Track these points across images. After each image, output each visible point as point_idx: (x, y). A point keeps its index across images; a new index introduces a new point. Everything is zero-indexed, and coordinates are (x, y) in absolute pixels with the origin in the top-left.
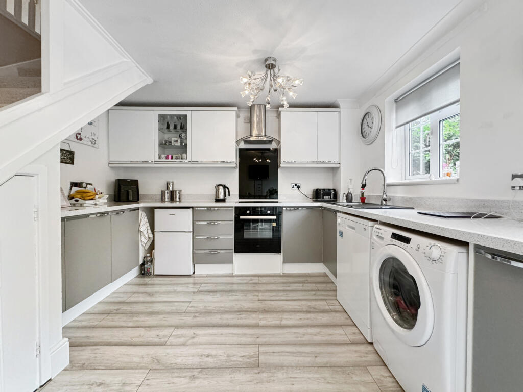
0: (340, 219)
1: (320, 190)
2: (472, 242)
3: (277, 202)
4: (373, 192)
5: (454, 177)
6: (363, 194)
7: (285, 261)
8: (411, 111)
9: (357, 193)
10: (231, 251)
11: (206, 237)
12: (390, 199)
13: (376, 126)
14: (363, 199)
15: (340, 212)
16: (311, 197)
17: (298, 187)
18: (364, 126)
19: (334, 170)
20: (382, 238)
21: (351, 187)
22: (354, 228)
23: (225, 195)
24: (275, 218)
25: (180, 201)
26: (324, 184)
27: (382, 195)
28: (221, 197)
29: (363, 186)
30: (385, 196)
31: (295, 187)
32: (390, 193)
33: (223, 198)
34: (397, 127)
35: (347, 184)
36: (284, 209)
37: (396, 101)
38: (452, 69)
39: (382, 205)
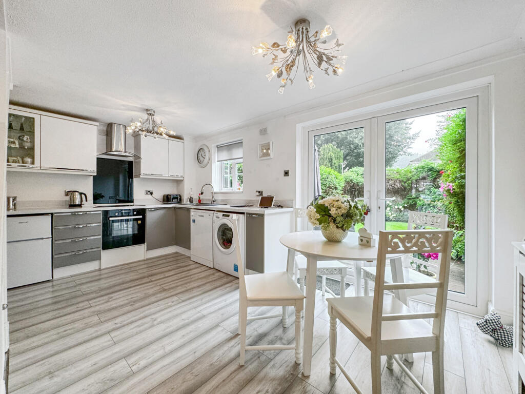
0: (192, 213)
1: (170, 195)
2: (246, 212)
3: (133, 205)
4: (206, 197)
5: (241, 190)
6: (199, 198)
7: (149, 249)
8: (224, 155)
9: (196, 197)
10: (99, 249)
11: (70, 241)
12: (216, 201)
13: (207, 157)
14: (200, 201)
15: (192, 209)
16: (162, 200)
17: (151, 193)
18: (199, 155)
19: (178, 182)
20: (218, 217)
21: (192, 193)
22: (203, 216)
23: (82, 201)
24: (141, 217)
25: (15, 209)
26: (171, 190)
27: (211, 198)
28: (77, 202)
29: (202, 193)
30: (213, 199)
31: (149, 193)
32: (217, 197)
33: (79, 203)
34: (218, 161)
35: (189, 191)
36: (147, 210)
37: (217, 146)
38: (239, 144)
39: (212, 204)
